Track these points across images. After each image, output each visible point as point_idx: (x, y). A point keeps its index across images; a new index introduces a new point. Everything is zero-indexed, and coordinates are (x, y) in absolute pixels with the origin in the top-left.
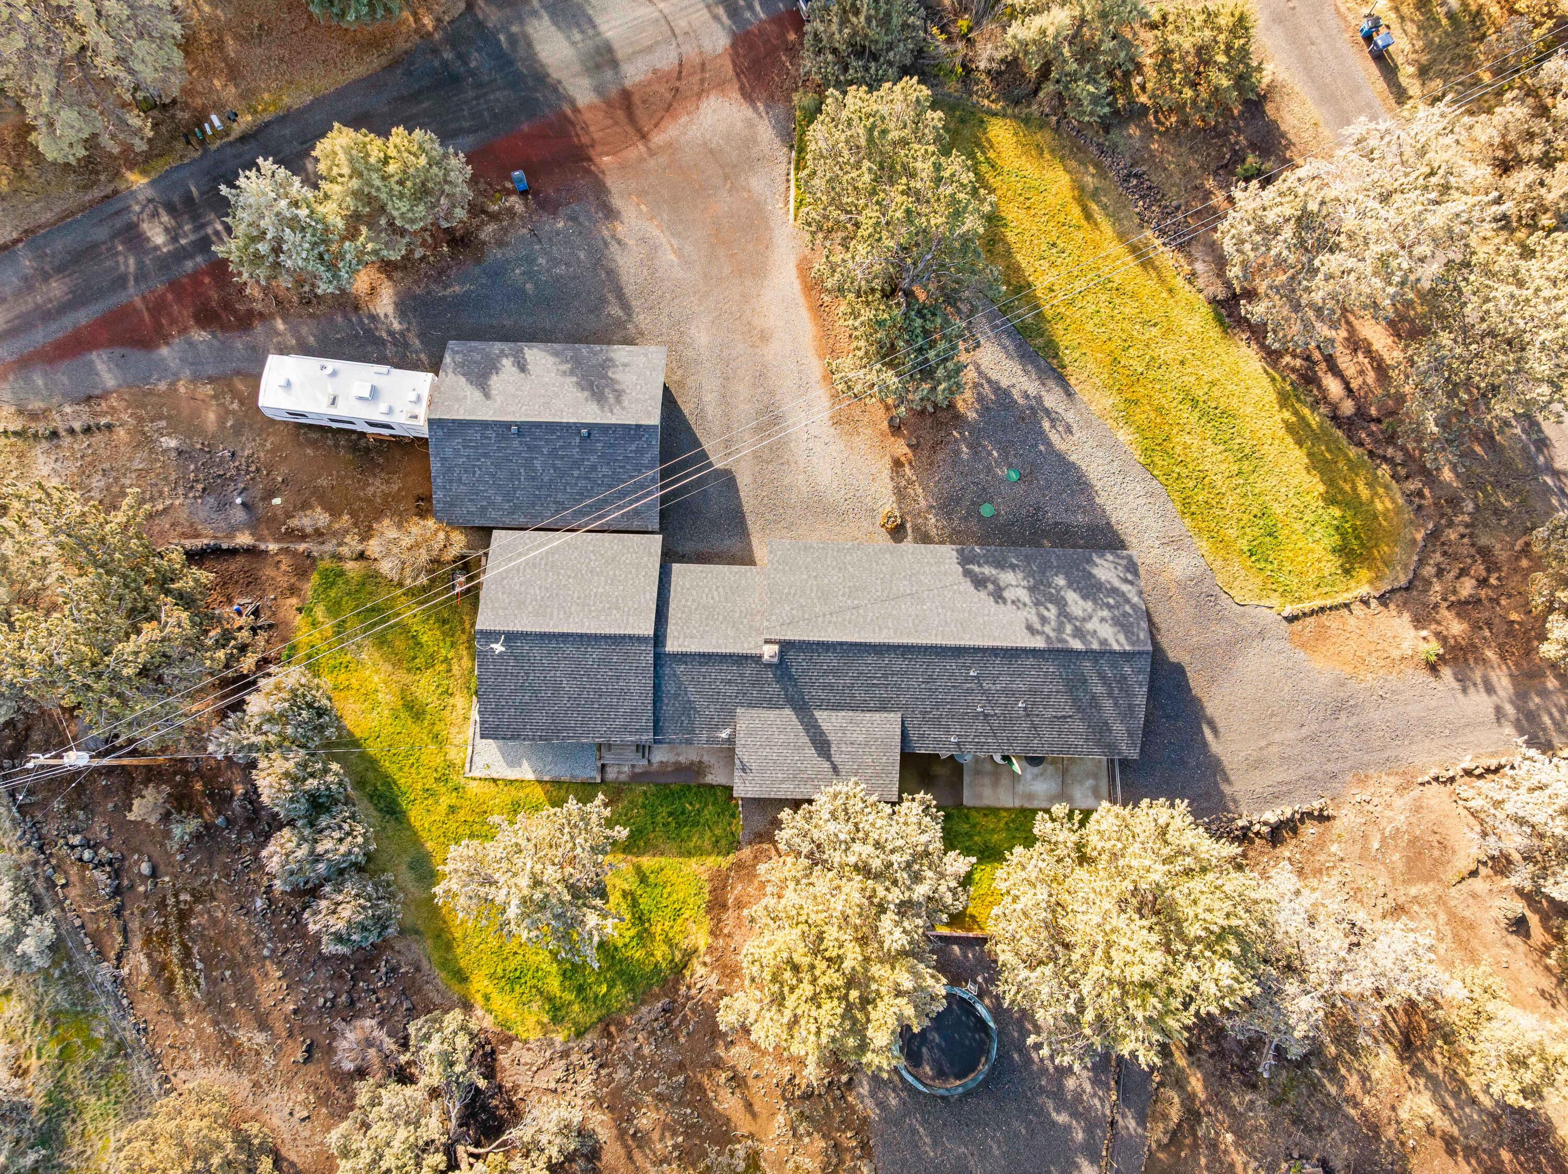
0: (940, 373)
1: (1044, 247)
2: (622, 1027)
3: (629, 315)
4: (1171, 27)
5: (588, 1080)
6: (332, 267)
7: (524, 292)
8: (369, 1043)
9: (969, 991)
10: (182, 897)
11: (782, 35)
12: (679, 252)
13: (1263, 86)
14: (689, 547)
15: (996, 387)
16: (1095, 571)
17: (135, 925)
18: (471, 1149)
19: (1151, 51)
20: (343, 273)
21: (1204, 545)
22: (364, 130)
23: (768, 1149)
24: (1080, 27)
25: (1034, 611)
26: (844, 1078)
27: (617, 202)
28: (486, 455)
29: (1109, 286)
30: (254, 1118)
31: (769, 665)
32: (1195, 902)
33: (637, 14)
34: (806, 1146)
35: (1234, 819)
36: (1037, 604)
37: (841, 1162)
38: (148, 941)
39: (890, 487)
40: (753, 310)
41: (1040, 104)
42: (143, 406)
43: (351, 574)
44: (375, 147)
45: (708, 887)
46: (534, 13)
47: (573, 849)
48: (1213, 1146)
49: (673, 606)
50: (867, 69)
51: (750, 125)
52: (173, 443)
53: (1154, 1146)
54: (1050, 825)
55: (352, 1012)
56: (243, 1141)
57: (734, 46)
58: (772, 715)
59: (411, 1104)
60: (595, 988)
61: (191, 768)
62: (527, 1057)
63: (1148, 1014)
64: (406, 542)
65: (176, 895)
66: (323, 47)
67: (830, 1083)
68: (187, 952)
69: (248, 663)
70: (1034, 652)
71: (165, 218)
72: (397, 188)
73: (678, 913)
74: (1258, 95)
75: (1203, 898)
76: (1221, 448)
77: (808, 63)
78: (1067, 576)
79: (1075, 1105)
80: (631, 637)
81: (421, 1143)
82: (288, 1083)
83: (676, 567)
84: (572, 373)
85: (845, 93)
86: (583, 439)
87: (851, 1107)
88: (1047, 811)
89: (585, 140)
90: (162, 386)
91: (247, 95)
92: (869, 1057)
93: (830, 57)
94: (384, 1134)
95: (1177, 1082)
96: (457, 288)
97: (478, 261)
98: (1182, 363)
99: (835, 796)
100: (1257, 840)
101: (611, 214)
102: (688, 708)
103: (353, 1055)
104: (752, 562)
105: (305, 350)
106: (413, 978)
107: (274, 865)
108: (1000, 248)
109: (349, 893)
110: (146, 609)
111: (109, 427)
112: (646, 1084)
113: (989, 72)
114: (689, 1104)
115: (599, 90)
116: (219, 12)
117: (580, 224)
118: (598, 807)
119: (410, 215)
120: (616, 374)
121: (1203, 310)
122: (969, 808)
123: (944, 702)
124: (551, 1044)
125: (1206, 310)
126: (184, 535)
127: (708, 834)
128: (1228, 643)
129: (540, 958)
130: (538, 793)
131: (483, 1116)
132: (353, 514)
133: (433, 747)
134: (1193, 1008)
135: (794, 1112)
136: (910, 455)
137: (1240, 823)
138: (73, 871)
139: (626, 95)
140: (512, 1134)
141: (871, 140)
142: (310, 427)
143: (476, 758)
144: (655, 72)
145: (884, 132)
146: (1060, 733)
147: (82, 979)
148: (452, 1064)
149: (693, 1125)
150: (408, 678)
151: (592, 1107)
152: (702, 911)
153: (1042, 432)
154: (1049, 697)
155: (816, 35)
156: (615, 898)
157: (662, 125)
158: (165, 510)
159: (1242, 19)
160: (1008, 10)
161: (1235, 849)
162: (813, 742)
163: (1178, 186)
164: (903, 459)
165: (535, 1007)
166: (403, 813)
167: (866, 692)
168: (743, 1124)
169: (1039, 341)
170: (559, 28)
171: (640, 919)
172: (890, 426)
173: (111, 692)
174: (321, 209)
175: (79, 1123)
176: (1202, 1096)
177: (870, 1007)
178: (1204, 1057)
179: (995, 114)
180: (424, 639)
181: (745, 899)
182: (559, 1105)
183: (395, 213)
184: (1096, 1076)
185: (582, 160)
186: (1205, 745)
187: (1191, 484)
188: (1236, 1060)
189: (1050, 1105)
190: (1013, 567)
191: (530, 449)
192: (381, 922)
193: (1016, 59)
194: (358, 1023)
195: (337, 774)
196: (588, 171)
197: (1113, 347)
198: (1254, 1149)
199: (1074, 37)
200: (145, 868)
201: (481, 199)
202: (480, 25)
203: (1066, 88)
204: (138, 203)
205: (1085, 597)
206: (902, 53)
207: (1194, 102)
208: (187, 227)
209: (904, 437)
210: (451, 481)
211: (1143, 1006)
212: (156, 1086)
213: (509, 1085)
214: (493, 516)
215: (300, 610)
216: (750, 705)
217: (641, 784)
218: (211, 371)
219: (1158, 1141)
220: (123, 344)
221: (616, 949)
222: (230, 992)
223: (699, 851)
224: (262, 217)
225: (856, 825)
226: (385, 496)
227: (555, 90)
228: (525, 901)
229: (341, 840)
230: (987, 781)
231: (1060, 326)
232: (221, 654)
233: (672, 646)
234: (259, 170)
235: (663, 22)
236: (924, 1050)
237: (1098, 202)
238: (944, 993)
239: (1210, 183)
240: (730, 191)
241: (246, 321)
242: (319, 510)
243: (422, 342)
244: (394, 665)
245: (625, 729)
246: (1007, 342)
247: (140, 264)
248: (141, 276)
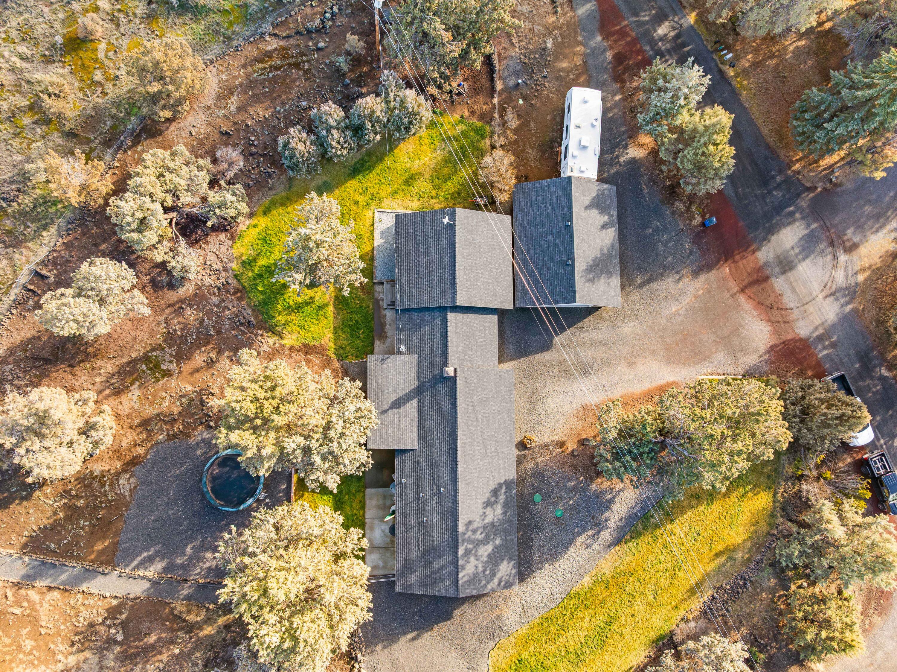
0: (617, 464)
1: (697, 528)
2: (240, 299)
3: (638, 287)
4: (840, 603)
5: (211, 282)
6: (653, 120)
7: (647, 227)
8: (231, 164)
9: (261, 494)
10: (306, 64)
11: (809, 367)
12: (677, 313)
13: (809, 664)
14: (507, 326)
15: (611, 502)
16: (505, 563)
17: (292, 41)
18: (174, 221)
19: (824, 591)
20: (650, 126)
21: (524, 631)
22: (731, 132)
23: (173, 382)
24: (833, 545)
25: (480, 525)
26: (212, 424)
27: (703, 277)
28: (553, 209)
29: (676, 569)
30: (192, 107)
31: (442, 372)
32: (313, 621)
33: (814, 283)
34: (174, 403)
35: (361, 652)
36: (484, 527)
37: (166, 423)
38: (283, 48)
39: (548, 440)
40: (646, 357)
41: (783, 523)
42: (568, 29)
43: (483, 143)
44: (722, 138)
45: (317, 344)
46: (808, 225)
47: (337, 265)
48: (172, 642)
49: (474, 316)
50: (794, 416)
51: (755, 351)
52: (549, 45)
53: (173, 605)
54: (356, 537)
55: (247, 155)
56: (180, 102)
57: (801, 340)
58: (414, 374)
59: (198, 187)
60: (261, 284)
61: (375, 65)
62: (223, 248)
63: (248, 593)
64: (502, 170)
65: (307, 61)
66: (777, 111)
67: (209, 416)
68: (278, 68)
69: (433, 90)
70: (456, 525)
71: (672, 34)
72: (700, 152)
73: (302, 327)
74: (803, 660)
75: (316, 626)
76: (583, 641)
77: (795, 382)
78: (502, 545)
79: (196, 558)
80: (455, 293)
81: (178, 193)
82: (210, 124)
83: (496, 317)
84: (602, 254)
85: (779, 399)
86: (565, 262)
87: (196, 428)
88: (364, 536)
89: (737, 257)
90: (580, 38)
91: (745, 73)
92: (224, 431)
93: (800, 394)
94: (183, 173)
95: (209, 619)
96: (646, 191)
97: (662, 202)
98: (633, 615)
99: (370, 411)
100: (349, 666)
101: (696, 274)
102: (416, 327)
103: (224, 156)
104: (500, 362)
105: (605, 111)
106: (265, 186)
107: (325, 108)
108: (695, 502)
109: (310, 148)
110: (459, 34)
111: (556, 12)
112: (209, 313)
113: (800, 491)
114: (198, 337)
115: (767, 263)
116: (790, 55)
117: (688, 257)
118: (359, 279)
119: (685, 160)
120: (603, 280)
121: (666, 627)
122: (364, 492)
123: (424, 474)
124: (231, 261)
125: (665, 629)
126: (500, 54)
127: (346, 343)
128: (465, 647)
129: (277, 254)
130: (368, 249)
131: (192, 226)
132: (516, 142)
133: (390, 191)
134: (252, 621)
135: (193, 396)
136: (567, 452)
137: (359, 655)
138: (319, 9)
139: (766, 279)
140: (182, 241)
141: (752, 414)
142: (563, 116)
143: (385, 214)
144: (781, 295)
145: (757, 421)
146: (410, 543)
147: (263, 18)
148: (219, 207)
149: (187, 340)
150: (427, 175)
151: (197, 285)
152: (304, 341)
153: (586, 530)
154: (430, 536)
155: (812, 386)
156: (310, 293)
157: (750, 300)
158: (513, 44)
159: (851, 646)
160: (839, 501)
161: (344, 648)
162: (400, 399)
163: (741, 610)
164: (565, 447)
165: (251, 252)
166: (354, 177)
167: (429, 428)
168: (187, 367)
169: (640, 527)
170: (801, 239)
171: (299, 307)
172: (584, 439)
173: (414, 19)
174: (685, 111)
175: (190, 22)
176: (201, 634)
177: (251, 431)
178: (223, 635)
179: (774, 496)
180: (449, 183)
181: (311, 365)
182: (198, 266)
183: (686, 152)
184: (213, 570)
185: (725, 256)
186: (405, 633)
187: (560, 622)
188: (221, 655)
189: (196, 543)
190: (505, 513)
191: (558, 234)
192: (295, 167)
193: (810, 507)
194: (241, 158)
195: (374, 139)
196: (719, 260)
197: (639, 572)
198: (170, 666)
199: (828, 543)
200: (321, 45)
201: (698, 201)
202: (798, 196)
203: (795, 539)
204: (680, 19)
205: (489, 556)
206: (808, 438)
207: (794, 619)
208: (668, 45)
209: (578, 448)
210: (537, 191)
211: (253, 590)
212: (209, 57)
213: (208, 239)
214: (519, 216)
215: (462, 117)
216: (419, 362)
217: (373, 305)
218: (591, 62)
219: (175, 608)
220: (601, 16)
221: (282, 294)
222: (257, 91)
223: (337, 339)
224: (677, 80)
225: (353, 423)
226: (527, 159)
227: (764, 239)
228: (307, 238)
229: (339, 142)
230: (381, 502)
231: (650, 539)
232: (436, 75)
233: (451, 316)
234: (704, 76)
235: (811, 298)
236: (228, 468)
237: (726, 560)
238: (261, 474)
239: (744, 630)
240: (715, 341)
241: (619, 79)
242: (518, 122)
243: (614, 173)
244: (434, 168)
245: (403, 292)
246: (639, 507)
247: (646, 23)
248: (641, 24)
